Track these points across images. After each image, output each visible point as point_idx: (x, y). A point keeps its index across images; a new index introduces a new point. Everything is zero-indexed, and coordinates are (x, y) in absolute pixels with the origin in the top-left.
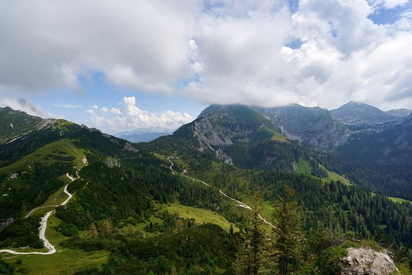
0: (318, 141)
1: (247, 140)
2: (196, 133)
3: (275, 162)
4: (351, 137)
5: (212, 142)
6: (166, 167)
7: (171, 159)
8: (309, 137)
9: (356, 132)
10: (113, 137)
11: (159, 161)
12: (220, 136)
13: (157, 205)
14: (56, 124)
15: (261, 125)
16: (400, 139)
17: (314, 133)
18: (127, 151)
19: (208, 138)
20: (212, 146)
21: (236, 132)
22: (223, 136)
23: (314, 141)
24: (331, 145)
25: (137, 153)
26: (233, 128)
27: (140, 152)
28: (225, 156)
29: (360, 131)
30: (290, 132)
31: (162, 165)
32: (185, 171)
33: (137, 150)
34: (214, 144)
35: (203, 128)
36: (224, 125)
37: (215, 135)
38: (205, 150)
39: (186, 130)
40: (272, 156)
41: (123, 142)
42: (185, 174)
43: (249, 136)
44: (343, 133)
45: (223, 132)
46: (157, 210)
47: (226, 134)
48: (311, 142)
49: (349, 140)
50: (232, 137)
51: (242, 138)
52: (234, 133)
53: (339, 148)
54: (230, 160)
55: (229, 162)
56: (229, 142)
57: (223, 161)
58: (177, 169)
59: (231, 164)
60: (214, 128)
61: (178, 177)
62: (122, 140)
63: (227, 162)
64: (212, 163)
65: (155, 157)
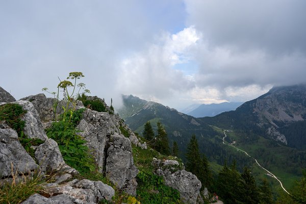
5: (275, 118)
6: (219, 138)
7: (226, 132)
10: (184, 115)
11: (216, 133)
12: (287, 112)
14: (153, 106)
18: (193, 125)
19: (271, 113)
20: (274, 121)
22: (292, 111)
25: (199, 126)
27: (201, 126)
28: (278, 133)
31: (216, 136)
32: (234, 142)
33: (199, 124)
34: (278, 120)
35: (266, 104)
37: (281, 110)
38: (265, 125)
39: (248, 107)
41: (190, 118)
42: (234, 145)
45: (291, 107)
47: (296, 110)
50: (303, 113)
54: (283, 137)
55: (281, 138)
56: (298, 118)
57: (276, 137)
58: (228, 140)
59: (284, 141)
60: (281, 104)
61: (227, 146)
62: (190, 116)
63: (279, 138)
64: (259, 138)
65: (213, 129)
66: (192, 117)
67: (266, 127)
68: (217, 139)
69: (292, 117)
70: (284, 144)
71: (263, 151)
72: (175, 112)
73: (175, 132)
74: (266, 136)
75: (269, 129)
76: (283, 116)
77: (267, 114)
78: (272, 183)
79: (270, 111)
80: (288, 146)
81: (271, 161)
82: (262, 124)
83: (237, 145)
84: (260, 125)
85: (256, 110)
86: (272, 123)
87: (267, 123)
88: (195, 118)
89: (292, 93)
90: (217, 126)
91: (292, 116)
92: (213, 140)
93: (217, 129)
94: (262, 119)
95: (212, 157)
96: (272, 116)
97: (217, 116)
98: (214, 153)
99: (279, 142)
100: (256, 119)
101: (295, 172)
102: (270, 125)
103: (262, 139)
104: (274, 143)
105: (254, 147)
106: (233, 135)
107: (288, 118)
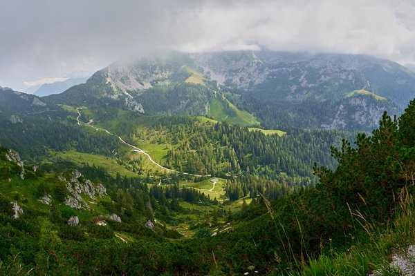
0: (240, 79)
1: (167, 83)
2: (109, 80)
3: (188, 105)
4: (270, 75)
5: (128, 88)
6: (72, 118)
7: (79, 110)
8: (232, 76)
9: (274, 70)
10: (23, 94)
11: (67, 113)
12: (138, 80)
13: (52, 153)
16: (302, 77)
17: (237, 71)
18: (36, 106)
19: (124, 83)
20: (128, 91)
21: (156, 74)
22: (142, 79)
23: (236, 80)
24: (251, 83)
25: (45, 107)
27: (48, 106)
28: (135, 102)
29: (277, 70)
30: (215, 71)
31: (68, 117)
32: (91, 121)
33: (45, 104)
34: (131, 89)
37: (132, 79)
38: (119, 97)
40: (186, 99)
41: (32, 97)
42: (91, 124)
43: (169, 78)
44: (262, 71)
45: (141, 75)
46: (51, 156)
47: (145, 77)
48: (234, 80)
49: (267, 78)
50: (151, 80)
51: (163, 80)
52: (154, 75)
53: (259, 86)
54: (140, 106)
55: (139, 108)
56: (148, 86)
57: (133, 108)
58: (83, 119)
59: (142, 110)
61: (83, 127)
62: (31, 95)
63: (137, 108)
64: (118, 111)
65: (63, 109)
66: (34, 96)
67: (122, 98)
68: (70, 120)
70: (142, 113)
71: (125, 125)
72: (9, 91)
73: (13, 116)
74: (124, 108)
75: (126, 100)
76: (135, 86)
78: (142, 159)
79: (122, 80)
82: (117, 96)
83: (95, 124)
84: (115, 97)
86: (126, 93)
87: (121, 95)
88: (38, 97)
90: (68, 104)
91: (142, 84)
92: (65, 123)
93: (66, 107)
94: (115, 90)
95: (68, 145)
96: (125, 86)
98: (70, 139)
99: (137, 112)
100: (110, 91)
102: (125, 96)
103: (121, 112)
105: (115, 123)
106: (88, 113)
107: (140, 87)
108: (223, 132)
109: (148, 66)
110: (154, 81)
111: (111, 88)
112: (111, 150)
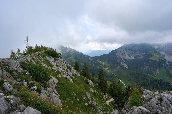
1: (141, 58)
5: (124, 58)
6: (101, 66)
7: (104, 63)
10: (86, 55)
11: (100, 64)
14: (71, 51)
15: (150, 51)
18: (90, 60)
20: (124, 59)
21: (137, 53)
22: (130, 55)
25: (92, 61)
26: (135, 52)
28: (125, 64)
30: (168, 55)
31: (100, 65)
32: (107, 68)
34: (125, 58)
35: (121, 51)
36: (132, 50)
37: (127, 54)
38: (120, 61)
39: (114, 52)
40: (148, 66)
41: (89, 57)
42: (107, 69)
43: (143, 56)
45: (130, 53)
47: (132, 54)
51: (140, 56)
54: (127, 65)
56: (132, 58)
57: (124, 66)
58: (105, 67)
59: (127, 67)
60: (126, 51)
61: (104, 70)
63: (125, 66)
64: (118, 66)
65: (98, 62)
66: (90, 56)
67: (121, 61)
68: (100, 67)
69: (131, 57)
70: (127, 69)
71: (119, 72)
72: (81, 54)
73: (82, 63)
74: (120, 65)
75: (122, 62)
76: (127, 57)
77: (121, 56)
78: (122, 85)
79: (122, 54)
80: (128, 69)
81: (122, 76)
82: (119, 60)
83: (109, 69)
84: (118, 60)
85: (117, 54)
86: (123, 59)
88: (91, 57)
89: (131, 47)
90: (100, 61)
92: (98, 67)
93: (100, 62)
94: (119, 58)
96: (123, 57)
97: (101, 56)
99: (125, 68)
100: (117, 58)
101: (130, 80)
102: (122, 61)
103: (119, 67)
104: (123, 68)
105: (115, 70)
106: (107, 65)
107: (129, 58)
108: (159, 83)
109: (134, 50)
110: (135, 56)
111: (117, 57)
112: (112, 79)
